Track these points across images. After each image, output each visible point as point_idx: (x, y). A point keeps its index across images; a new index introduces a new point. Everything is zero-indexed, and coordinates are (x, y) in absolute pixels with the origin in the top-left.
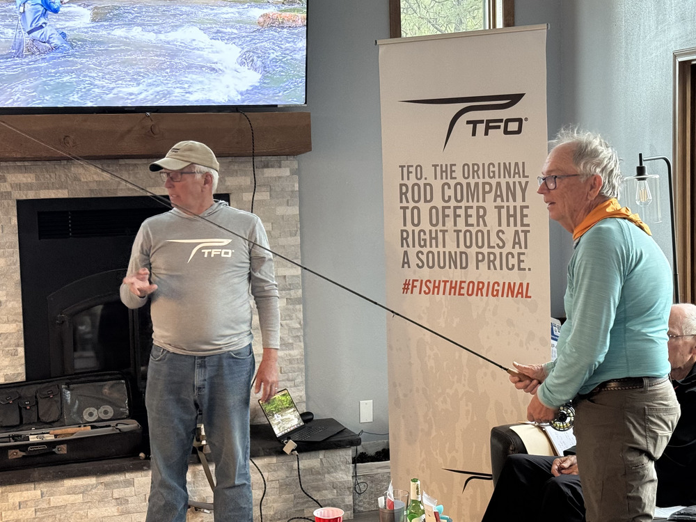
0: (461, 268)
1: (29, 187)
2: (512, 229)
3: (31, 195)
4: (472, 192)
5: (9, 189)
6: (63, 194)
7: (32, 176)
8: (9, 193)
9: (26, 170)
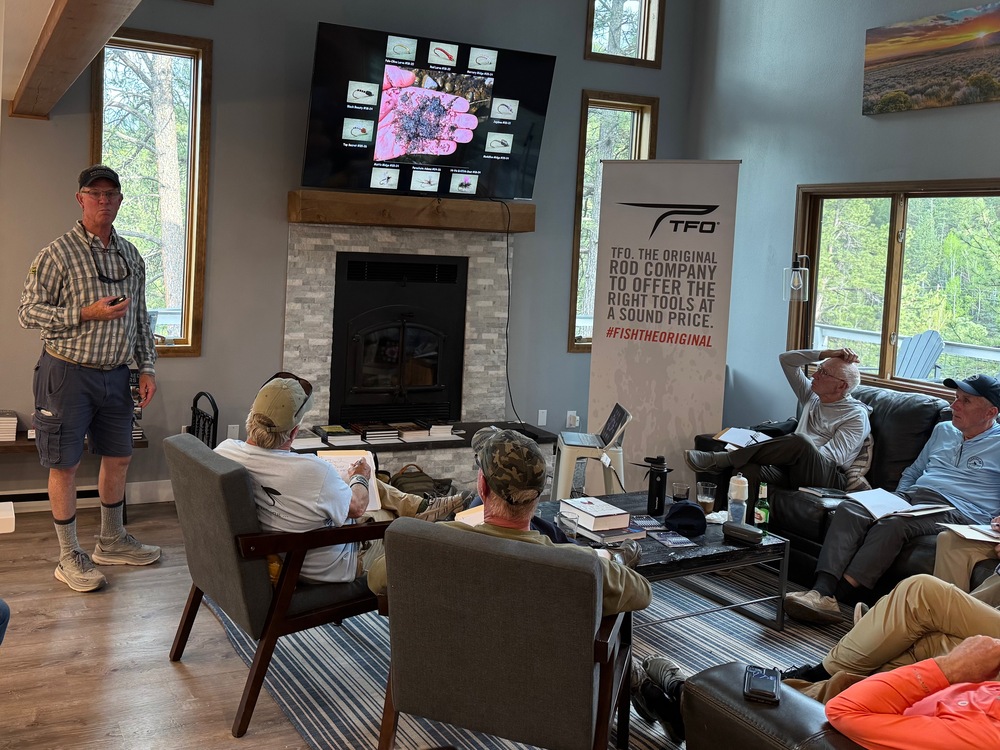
0: (656, 322)
1: (345, 243)
2: (700, 298)
3: (346, 249)
4: (671, 270)
5: (333, 244)
6: (366, 249)
7: (348, 235)
8: (332, 247)
9: (344, 231)
